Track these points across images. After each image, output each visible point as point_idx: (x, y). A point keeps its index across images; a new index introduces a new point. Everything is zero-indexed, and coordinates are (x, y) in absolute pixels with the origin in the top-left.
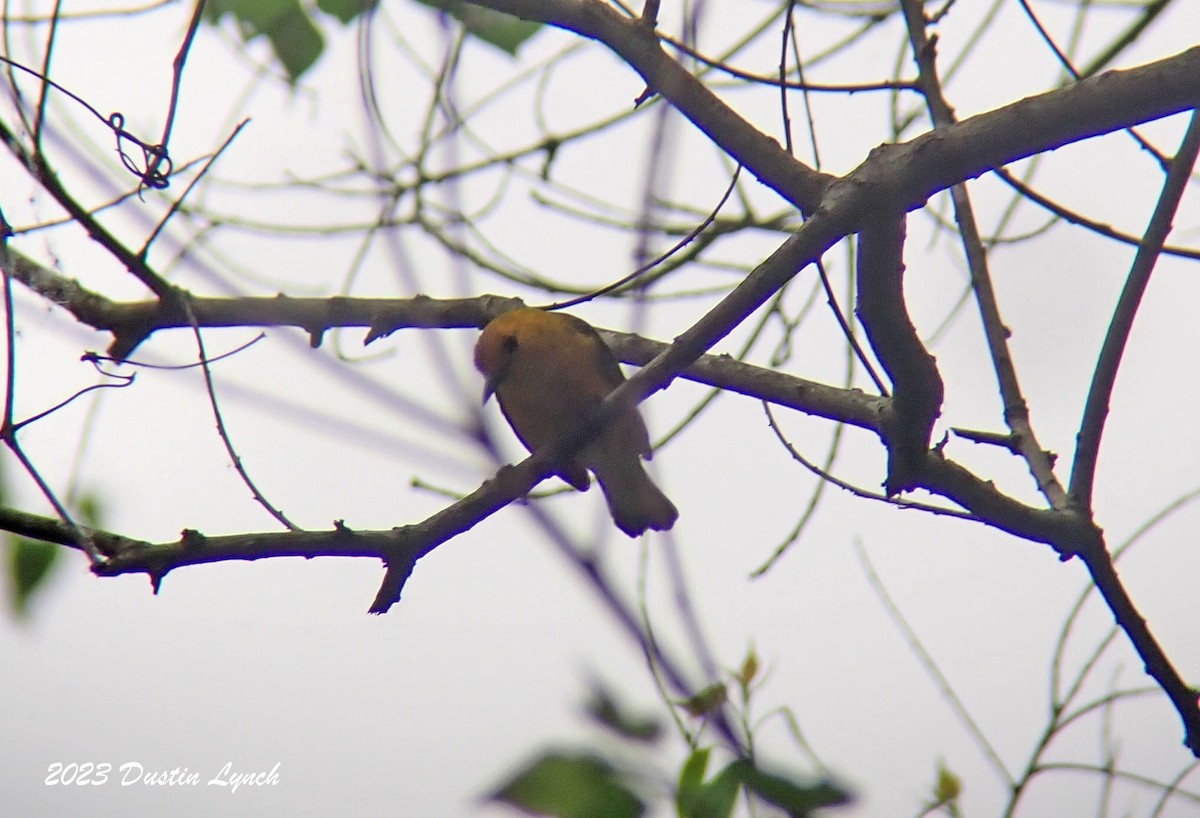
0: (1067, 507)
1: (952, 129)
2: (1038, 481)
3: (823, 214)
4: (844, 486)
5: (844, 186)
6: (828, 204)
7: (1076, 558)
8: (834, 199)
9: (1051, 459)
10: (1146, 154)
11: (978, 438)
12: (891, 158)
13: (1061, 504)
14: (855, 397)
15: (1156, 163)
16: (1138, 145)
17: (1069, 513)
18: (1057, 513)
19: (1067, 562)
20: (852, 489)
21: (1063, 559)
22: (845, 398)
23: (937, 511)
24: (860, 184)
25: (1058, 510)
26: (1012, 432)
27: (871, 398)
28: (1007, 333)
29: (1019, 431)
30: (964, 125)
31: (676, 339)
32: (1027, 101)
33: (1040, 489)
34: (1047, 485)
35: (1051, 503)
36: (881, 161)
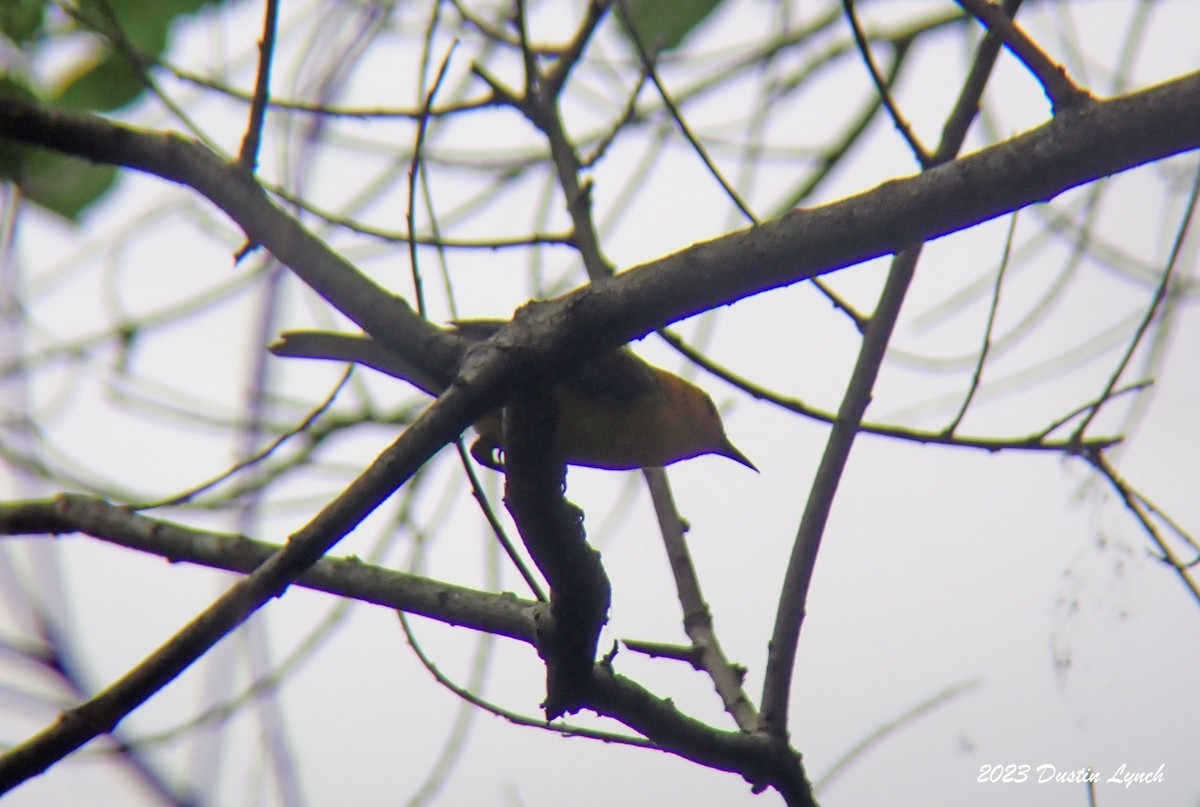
0: (761, 729)
1: (610, 283)
2: (725, 701)
3: (462, 385)
4: (496, 712)
5: (485, 352)
6: (468, 373)
7: (771, 790)
8: (475, 367)
9: (739, 674)
10: (839, 313)
11: (654, 651)
12: (540, 318)
13: (752, 726)
14: (507, 603)
15: (851, 324)
16: (829, 304)
17: (763, 736)
18: (748, 736)
19: (761, 795)
20: (506, 716)
21: (756, 791)
22: (495, 604)
23: (608, 739)
24: (505, 350)
25: (749, 733)
26: (694, 643)
27: (526, 604)
28: (685, 528)
29: (702, 641)
30: (624, 279)
31: (291, 539)
32: (697, 248)
33: (727, 709)
34: (736, 704)
35: (741, 726)
36: (530, 321)
